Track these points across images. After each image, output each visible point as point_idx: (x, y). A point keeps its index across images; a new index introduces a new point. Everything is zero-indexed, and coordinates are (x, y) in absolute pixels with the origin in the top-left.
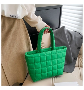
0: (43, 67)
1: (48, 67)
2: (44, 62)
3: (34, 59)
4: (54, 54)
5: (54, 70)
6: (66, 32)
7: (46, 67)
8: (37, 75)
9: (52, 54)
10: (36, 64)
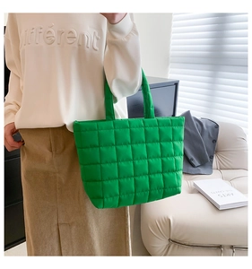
0: (123, 161)
1: (137, 162)
2: (124, 147)
3: (99, 134)
4: (150, 126)
5: (154, 173)
6: (195, 123)
7: (130, 160)
8: (105, 183)
9: (145, 126)
10: (104, 149)
